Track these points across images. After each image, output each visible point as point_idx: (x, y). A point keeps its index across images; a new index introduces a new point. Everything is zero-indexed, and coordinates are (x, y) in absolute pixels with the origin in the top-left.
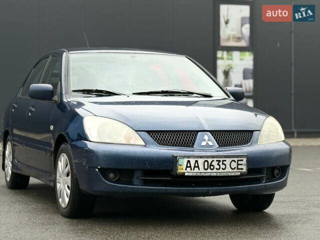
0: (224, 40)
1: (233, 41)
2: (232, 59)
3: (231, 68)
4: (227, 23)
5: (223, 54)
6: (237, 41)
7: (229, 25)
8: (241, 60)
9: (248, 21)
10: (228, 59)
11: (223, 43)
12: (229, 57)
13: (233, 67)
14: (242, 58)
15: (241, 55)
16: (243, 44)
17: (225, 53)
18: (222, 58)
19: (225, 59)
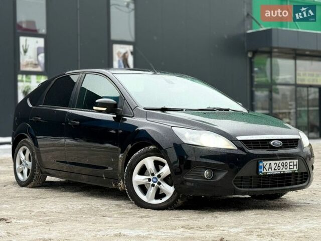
0: (23, 65)
1: (31, 67)
2: (30, 82)
3: (30, 89)
4: (25, 51)
6: (34, 67)
7: (27, 54)
8: (37, 82)
9: (43, 51)
11: (23, 68)
12: (28, 80)
15: (37, 79)
16: (39, 69)
17: (24, 76)
18: (22, 81)
19: (25, 81)
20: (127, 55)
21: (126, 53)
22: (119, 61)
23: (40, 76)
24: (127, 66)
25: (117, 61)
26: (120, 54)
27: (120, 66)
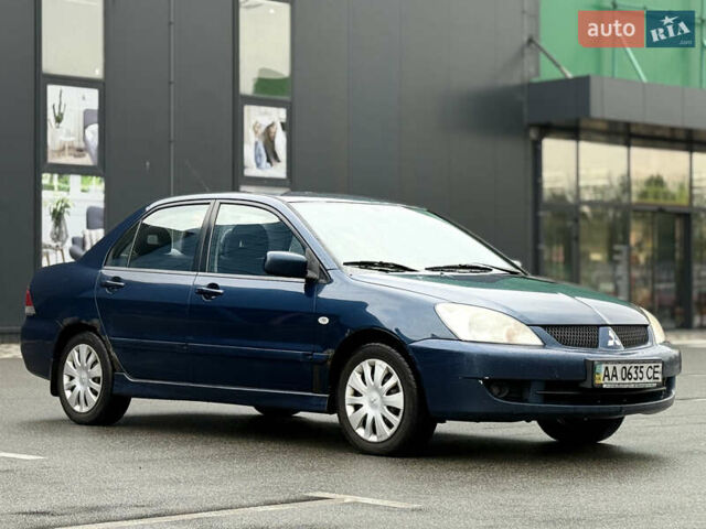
0: (53, 151)
1: (70, 155)
2: (68, 190)
3: (67, 206)
4: (59, 120)
5: (51, 179)
7: (61, 125)
8: (83, 191)
9: (96, 119)
10: (60, 189)
11: (52, 159)
12: (62, 185)
13: (69, 204)
14: (86, 188)
15: (82, 182)
16: (87, 160)
17: (56, 177)
18: (51, 188)
19: (56, 188)
20: (273, 130)
21: (272, 125)
22: (256, 144)
23: (89, 177)
24: (272, 156)
25: (253, 142)
26: (259, 127)
27: (257, 156)
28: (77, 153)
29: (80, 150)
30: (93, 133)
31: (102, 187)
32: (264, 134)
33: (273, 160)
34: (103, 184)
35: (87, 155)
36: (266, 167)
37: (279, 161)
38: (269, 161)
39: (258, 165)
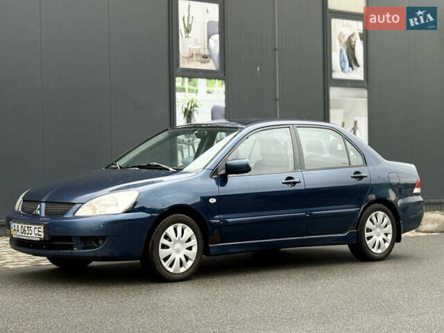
2: (197, 92)
3: (196, 106)
4: (188, 31)
5: (183, 83)
9: (217, 29)
10: (190, 91)
11: (184, 64)
12: (192, 88)
13: (198, 104)
15: (207, 85)
16: (211, 66)
18: (183, 90)
19: (187, 90)
20: (353, 39)
21: (353, 35)
22: (341, 51)
23: (213, 81)
24: (353, 62)
25: (339, 51)
26: (343, 37)
27: (342, 61)
28: (203, 59)
29: (205, 57)
30: (215, 41)
31: (223, 89)
32: (346, 43)
33: (353, 65)
34: (224, 86)
35: (211, 61)
36: (349, 71)
37: (358, 66)
38: (350, 66)
39: (343, 69)
